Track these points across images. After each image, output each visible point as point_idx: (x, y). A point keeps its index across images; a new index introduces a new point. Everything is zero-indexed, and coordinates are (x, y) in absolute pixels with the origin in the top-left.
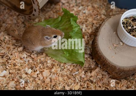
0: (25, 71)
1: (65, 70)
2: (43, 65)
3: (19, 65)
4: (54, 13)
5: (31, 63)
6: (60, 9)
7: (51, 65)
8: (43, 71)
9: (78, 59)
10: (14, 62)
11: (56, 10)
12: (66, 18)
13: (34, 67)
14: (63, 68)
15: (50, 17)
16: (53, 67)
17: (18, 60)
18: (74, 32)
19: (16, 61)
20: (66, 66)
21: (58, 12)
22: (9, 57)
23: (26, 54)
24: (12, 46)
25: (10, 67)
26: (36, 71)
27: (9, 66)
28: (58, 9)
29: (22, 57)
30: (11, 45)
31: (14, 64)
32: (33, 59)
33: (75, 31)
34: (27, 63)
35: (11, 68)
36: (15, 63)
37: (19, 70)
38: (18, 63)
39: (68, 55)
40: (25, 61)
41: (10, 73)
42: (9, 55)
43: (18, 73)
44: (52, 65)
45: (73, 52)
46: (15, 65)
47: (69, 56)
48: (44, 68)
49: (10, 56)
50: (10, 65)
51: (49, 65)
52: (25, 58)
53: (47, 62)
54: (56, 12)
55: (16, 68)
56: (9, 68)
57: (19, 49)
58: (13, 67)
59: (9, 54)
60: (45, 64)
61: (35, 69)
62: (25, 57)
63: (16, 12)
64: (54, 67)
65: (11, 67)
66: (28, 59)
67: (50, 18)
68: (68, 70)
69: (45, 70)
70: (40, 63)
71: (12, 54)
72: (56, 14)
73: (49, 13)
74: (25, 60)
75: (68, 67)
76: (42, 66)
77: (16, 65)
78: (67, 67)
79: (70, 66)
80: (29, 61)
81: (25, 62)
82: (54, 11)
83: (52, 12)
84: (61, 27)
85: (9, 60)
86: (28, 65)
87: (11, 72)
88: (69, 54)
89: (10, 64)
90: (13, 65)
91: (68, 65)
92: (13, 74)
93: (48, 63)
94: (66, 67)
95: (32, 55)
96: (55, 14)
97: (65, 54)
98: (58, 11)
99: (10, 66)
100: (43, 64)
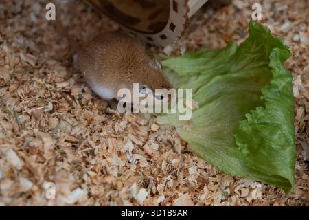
0: (130, 192)
1: (233, 198)
2: (175, 177)
3: (115, 173)
4: (211, 32)
5: (144, 168)
6: (228, 22)
7: (196, 181)
8: (174, 197)
9: (274, 168)
10: (104, 163)
11: (216, 24)
12: (252, 51)
13: (152, 181)
14: (228, 191)
15: (201, 43)
16: (201, 187)
17: (114, 160)
18: (274, 90)
19: (108, 163)
20: (238, 188)
21: (222, 31)
22: (91, 149)
23: (133, 143)
24: (99, 114)
25: (91, 178)
26: (157, 193)
27: (89, 175)
28: (224, 25)
29: (123, 151)
30: (97, 111)
31: (102, 171)
32: (150, 157)
33: (277, 87)
34: (134, 167)
35: (94, 181)
36: (105, 168)
37: (114, 188)
38: (113, 168)
39: (245, 152)
40: (129, 162)
41: (90, 195)
42: (91, 142)
43: (110, 196)
44: (199, 181)
45: (264, 148)
46: (104, 172)
47: (248, 155)
48: (177, 188)
49: (94, 146)
50: (92, 170)
51: (190, 182)
52: (130, 153)
53: (188, 172)
54: (217, 30)
55: (106, 183)
56: (90, 180)
57: (116, 126)
58: (99, 179)
59: (91, 139)
60: (181, 175)
61: (154, 188)
62: (130, 151)
63: (112, 22)
64: (205, 187)
65: (95, 177)
66: (138, 156)
67: (200, 46)
68: (242, 200)
69: (179, 194)
70: (169, 172)
71: (98, 142)
72: (218, 37)
73: (198, 32)
74: (129, 157)
75: (243, 190)
76: (171, 181)
77: (108, 174)
78: (240, 191)
79: (248, 190)
80: (139, 163)
81: (128, 165)
82: (213, 27)
83: (206, 30)
84: (235, 72)
85: (90, 157)
86: (136, 174)
87: (93, 192)
88: (249, 148)
89: (92, 167)
90: (100, 173)
91: (243, 186)
92: (98, 200)
93: (190, 173)
94: (236, 191)
95: (146, 147)
96: (214, 36)
97: (237, 147)
98: (222, 28)
99: (92, 174)
100: (176, 175)
